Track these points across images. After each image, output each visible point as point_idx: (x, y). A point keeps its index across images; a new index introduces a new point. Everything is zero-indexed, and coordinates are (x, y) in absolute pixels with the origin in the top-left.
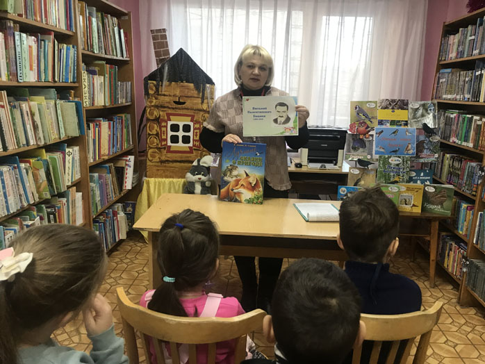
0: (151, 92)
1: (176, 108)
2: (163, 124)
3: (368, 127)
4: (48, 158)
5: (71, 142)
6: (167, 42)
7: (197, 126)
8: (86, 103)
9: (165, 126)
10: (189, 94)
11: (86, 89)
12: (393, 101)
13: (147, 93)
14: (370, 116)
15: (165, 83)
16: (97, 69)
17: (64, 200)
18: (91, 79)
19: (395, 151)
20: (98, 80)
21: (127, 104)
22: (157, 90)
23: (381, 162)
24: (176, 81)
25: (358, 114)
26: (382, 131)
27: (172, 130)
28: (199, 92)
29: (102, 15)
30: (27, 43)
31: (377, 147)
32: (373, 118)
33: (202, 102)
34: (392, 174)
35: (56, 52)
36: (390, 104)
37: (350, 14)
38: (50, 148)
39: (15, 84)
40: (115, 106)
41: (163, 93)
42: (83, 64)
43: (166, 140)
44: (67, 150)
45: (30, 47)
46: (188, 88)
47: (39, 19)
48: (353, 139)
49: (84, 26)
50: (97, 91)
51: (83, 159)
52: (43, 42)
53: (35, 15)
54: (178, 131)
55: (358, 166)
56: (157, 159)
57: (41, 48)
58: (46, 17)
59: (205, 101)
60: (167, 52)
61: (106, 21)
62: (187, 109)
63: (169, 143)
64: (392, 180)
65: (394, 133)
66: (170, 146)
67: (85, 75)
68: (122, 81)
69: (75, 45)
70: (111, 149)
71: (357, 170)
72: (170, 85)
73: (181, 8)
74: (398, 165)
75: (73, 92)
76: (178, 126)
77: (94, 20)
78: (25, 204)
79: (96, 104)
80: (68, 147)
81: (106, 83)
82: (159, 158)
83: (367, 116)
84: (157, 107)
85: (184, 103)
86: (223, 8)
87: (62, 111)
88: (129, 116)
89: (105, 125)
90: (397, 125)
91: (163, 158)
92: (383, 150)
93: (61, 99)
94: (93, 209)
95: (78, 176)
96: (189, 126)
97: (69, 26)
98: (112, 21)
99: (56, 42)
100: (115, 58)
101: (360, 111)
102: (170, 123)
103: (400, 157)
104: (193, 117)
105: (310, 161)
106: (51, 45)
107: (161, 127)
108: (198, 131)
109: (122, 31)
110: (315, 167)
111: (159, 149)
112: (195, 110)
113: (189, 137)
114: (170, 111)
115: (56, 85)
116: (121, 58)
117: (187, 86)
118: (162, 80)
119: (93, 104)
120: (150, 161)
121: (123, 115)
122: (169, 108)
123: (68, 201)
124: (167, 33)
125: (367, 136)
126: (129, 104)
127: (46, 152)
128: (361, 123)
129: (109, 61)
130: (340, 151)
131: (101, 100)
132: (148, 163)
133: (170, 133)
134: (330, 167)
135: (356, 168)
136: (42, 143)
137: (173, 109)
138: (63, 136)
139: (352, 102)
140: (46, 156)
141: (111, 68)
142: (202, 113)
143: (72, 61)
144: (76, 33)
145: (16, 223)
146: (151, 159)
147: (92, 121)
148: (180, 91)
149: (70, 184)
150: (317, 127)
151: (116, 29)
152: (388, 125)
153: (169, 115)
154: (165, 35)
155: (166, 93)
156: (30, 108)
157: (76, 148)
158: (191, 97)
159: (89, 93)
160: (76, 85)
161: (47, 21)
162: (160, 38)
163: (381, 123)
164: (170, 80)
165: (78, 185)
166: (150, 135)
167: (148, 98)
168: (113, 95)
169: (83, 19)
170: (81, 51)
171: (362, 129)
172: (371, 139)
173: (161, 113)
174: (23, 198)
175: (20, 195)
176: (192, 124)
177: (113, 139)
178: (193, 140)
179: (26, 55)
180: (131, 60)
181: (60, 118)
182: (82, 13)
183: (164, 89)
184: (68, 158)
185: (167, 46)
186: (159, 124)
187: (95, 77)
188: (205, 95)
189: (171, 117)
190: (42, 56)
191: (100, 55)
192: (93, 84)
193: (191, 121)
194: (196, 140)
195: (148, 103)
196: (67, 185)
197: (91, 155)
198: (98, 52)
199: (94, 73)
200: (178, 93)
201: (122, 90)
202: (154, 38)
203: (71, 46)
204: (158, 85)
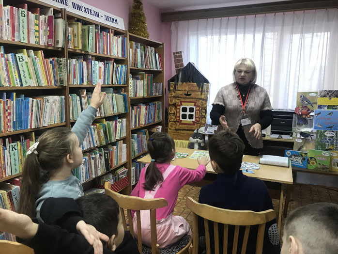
0: (171, 89)
2: (178, 107)
3: (309, 110)
4: (106, 124)
5: (121, 116)
6: (182, 59)
7: (198, 108)
8: (131, 95)
9: (179, 109)
10: (194, 89)
11: (132, 88)
12: (330, 91)
13: (169, 89)
15: (180, 83)
16: (140, 77)
17: (115, 147)
18: (135, 82)
19: (330, 127)
20: (140, 83)
21: (159, 96)
22: (175, 88)
23: (318, 135)
24: (186, 82)
25: (303, 101)
26: (320, 113)
27: (183, 111)
28: (199, 88)
29: (144, 47)
30: (98, 66)
31: (315, 124)
32: (314, 103)
33: (201, 94)
34: (327, 144)
35: (115, 69)
36: (328, 94)
38: (108, 119)
39: (91, 86)
40: (150, 97)
41: (178, 89)
42: (130, 74)
43: (179, 117)
44: (118, 120)
45: (100, 67)
47: (106, 53)
48: (298, 118)
49: (132, 54)
50: (139, 88)
51: (128, 126)
52: (107, 64)
53: (104, 51)
54: (186, 111)
56: (173, 128)
57: (106, 68)
58: (110, 51)
59: (203, 93)
60: (182, 65)
61: (147, 50)
62: (192, 98)
63: (181, 119)
64: (327, 148)
65: (329, 114)
66: (181, 121)
67: (131, 81)
68: (156, 83)
69: (126, 65)
70: (147, 121)
71: (301, 140)
72: (182, 84)
73: (195, 38)
74: (332, 137)
75: (123, 89)
76: (186, 108)
77: (139, 50)
78: (92, 147)
79: (138, 96)
80: (119, 118)
81: (145, 84)
82: (175, 127)
84: (174, 97)
85: (190, 95)
86: (220, 35)
87: (116, 100)
88: (160, 103)
89: (143, 107)
90: (333, 108)
91: (177, 128)
92: (320, 126)
93: (115, 93)
94: (132, 153)
95: (124, 135)
96: (193, 108)
97: (123, 55)
98: (151, 50)
99: (115, 64)
100: (152, 70)
101: (304, 99)
102: (182, 107)
103: (334, 132)
104: (195, 103)
106: (112, 66)
107: (176, 109)
108: (198, 111)
109: (157, 54)
110: (275, 137)
111: (175, 122)
112: (197, 99)
113: (193, 115)
114: (182, 100)
115: (113, 86)
116: (156, 70)
117: (192, 85)
118: (178, 82)
119: (136, 96)
120: (170, 129)
121: (157, 102)
122: (181, 98)
123: (117, 148)
124: (182, 54)
125: (308, 116)
126: (161, 95)
127: (106, 121)
128: (304, 107)
129: (147, 72)
131: (141, 93)
132: (169, 130)
133: (182, 113)
135: (300, 138)
136: (103, 115)
137: (184, 98)
138: (116, 112)
139: (298, 93)
140: (105, 123)
141: (149, 76)
142: (201, 101)
143: (124, 73)
144: (127, 58)
145: (87, 155)
146: (170, 128)
147: (135, 106)
148: (189, 88)
149: (119, 138)
150: (279, 110)
151: (153, 53)
152: (326, 108)
153: (181, 102)
155: (180, 89)
157: (124, 120)
158: (195, 91)
159: (134, 89)
160: (126, 85)
161: (110, 54)
162: (178, 56)
163: (320, 107)
164: (182, 82)
165: (124, 140)
166: (170, 114)
167: (170, 92)
168: (149, 89)
169: (132, 51)
170: (129, 68)
171: (304, 111)
172: (312, 118)
173: (177, 101)
174: (91, 143)
175: (90, 142)
176: (194, 107)
177: (148, 116)
178: (195, 117)
179: (97, 72)
180: (163, 70)
181: (115, 103)
182: (131, 47)
183: (179, 87)
184: (119, 125)
185: (182, 62)
186: (176, 107)
187: (138, 81)
188: (203, 90)
189: (183, 103)
190: (107, 71)
191: (142, 69)
192: (137, 85)
193: (194, 105)
194: (197, 117)
195: (170, 95)
196: (117, 138)
197: (133, 124)
198: (140, 67)
199: (138, 79)
200: (187, 89)
201: (156, 88)
202: (175, 57)
203: (124, 65)
204: (176, 84)
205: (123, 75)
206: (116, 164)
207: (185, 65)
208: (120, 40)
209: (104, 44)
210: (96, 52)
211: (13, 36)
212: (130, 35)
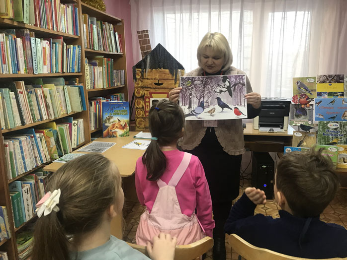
0: (138, 77)
1: (156, 88)
2: (147, 100)
3: (308, 98)
4: (58, 129)
5: (76, 116)
6: (149, 40)
8: (89, 87)
9: (148, 102)
10: (166, 77)
11: (89, 76)
12: (330, 76)
13: (135, 78)
14: (310, 89)
15: (148, 70)
16: (97, 62)
18: (93, 69)
19: (333, 118)
20: (98, 70)
21: (121, 86)
22: (142, 75)
23: (321, 127)
24: (156, 68)
25: (300, 88)
26: (321, 101)
28: (173, 75)
29: (101, 23)
30: (40, 46)
31: (316, 114)
32: (312, 91)
33: (176, 83)
34: (331, 137)
35: (65, 51)
36: (327, 79)
37: (291, 9)
38: (59, 121)
39: (31, 75)
40: (112, 88)
41: (146, 77)
42: (86, 59)
44: (73, 122)
45: (43, 48)
46: (165, 73)
47: (51, 28)
48: (296, 108)
49: (87, 31)
50: (97, 78)
51: (86, 127)
52: (54, 44)
53: (48, 24)
55: (301, 130)
56: (142, 126)
57: (53, 49)
58: (57, 26)
59: (178, 82)
60: (149, 47)
61: (104, 27)
62: (164, 88)
64: (331, 141)
65: (331, 102)
67: (87, 67)
68: (117, 70)
69: (80, 45)
71: (300, 133)
72: (151, 71)
73: (161, 15)
74: (336, 129)
75: (78, 79)
77: (95, 27)
78: (40, 164)
79: (96, 87)
80: (74, 119)
81: (104, 72)
82: (145, 125)
83: (307, 90)
84: (142, 87)
85: (162, 84)
86: (191, 13)
87: (69, 94)
88: (123, 95)
90: (334, 96)
92: (322, 117)
93: (67, 85)
95: (82, 140)
97: (75, 32)
98: (109, 27)
99: (65, 44)
100: (111, 53)
101: (301, 85)
102: (152, 99)
103: (337, 123)
105: (261, 125)
106: (61, 46)
107: (145, 102)
109: (116, 33)
110: (265, 131)
111: (144, 118)
112: (170, 89)
114: (152, 91)
115: (64, 75)
116: (116, 53)
117: (164, 72)
118: (145, 68)
119: (94, 88)
120: (138, 127)
121: (119, 95)
122: (151, 88)
124: (149, 33)
126: (123, 86)
127: (56, 124)
128: (302, 95)
129: (106, 56)
130: (286, 118)
131: (101, 84)
134: (277, 131)
135: (299, 131)
136: (53, 118)
137: (154, 88)
138: (70, 112)
139: (294, 79)
140: (56, 127)
141: (108, 60)
143: (78, 57)
144: (81, 37)
145: (32, 178)
146: (138, 126)
147: (93, 100)
148: (160, 75)
149: (75, 147)
150: (266, 99)
151: (112, 31)
152: (326, 96)
154: (148, 35)
155: (148, 77)
156: (43, 93)
157: (81, 120)
158: (167, 79)
159: (91, 79)
160: (81, 74)
161: (57, 29)
162: (144, 37)
163: (319, 94)
164: (151, 68)
166: (137, 108)
167: (136, 81)
168: (110, 80)
169: (86, 27)
170: (84, 50)
171: (303, 100)
172: (311, 108)
173: (146, 92)
174: (38, 159)
175: (36, 157)
179: (40, 54)
180: (124, 54)
181: (68, 99)
182: (85, 22)
183: (147, 75)
184: (74, 128)
185: (149, 43)
186: (144, 100)
187: (96, 68)
188: (178, 77)
189: (153, 95)
190: (54, 54)
191: (100, 52)
192: (94, 73)
193: (167, 97)
195: (136, 85)
196: (73, 147)
197: (93, 125)
198: (98, 49)
199: (95, 65)
200: (157, 77)
201: (117, 77)
202: (140, 37)
203: (77, 46)
204: (143, 71)
205: (76, 59)
207: (153, 47)
208: (69, 10)
209: (46, 14)
210: (36, 25)
212: (82, 6)
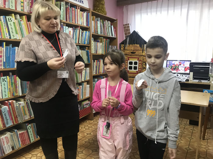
0: (122, 49)
1: (131, 55)
6: (129, 29)
7: (140, 62)
8: (93, 52)
9: (127, 63)
10: (137, 49)
11: (93, 47)
15: (127, 45)
16: (100, 40)
17: (81, 86)
20: (100, 45)
22: (124, 48)
24: (132, 44)
27: (130, 64)
28: (141, 48)
29: (103, 20)
30: (68, 30)
33: (143, 52)
35: (81, 33)
41: (127, 49)
42: (93, 38)
43: (127, 68)
45: (70, 31)
46: (137, 47)
47: (74, 22)
49: (94, 24)
50: (99, 48)
51: (91, 72)
52: (75, 30)
53: (73, 21)
54: (132, 64)
57: (74, 32)
58: (77, 21)
59: (144, 52)
61: (104, 23)
62: (136, 55)
63: (128, 70)
66: (129, 71)
67: (92, 42)
68: (112, 45)
69: (89, 31)
72: (129, 46)
75: (87, 48)
76: (132, 62)
77: (99, 22)
81: (103, 46)
85: (135, 53)
87: (82, 54)
93: (81, 50)
95: (88, 79)
96: (137, 62)
97: (87, 24)
99: (81, 30)
100: (108, 36)
102: (129, 61)
104: (138, 58)
105: (194, 78)
106: (78, 31)
108: (140, 64)
109: (112, 26)
110: (196, 81)
112: (140, 55)
113: (137, 67)
114: (129, 56)
115: (80, 44)
116: (112, 37)
117: (136, 46)
118: (126, 44)
119: (97, 53)
122: (129, 55)
123: (83, 87)
124: (130, 25)
129: (104, 37)
131: (100, 52)
133: (129, 65)
137: (130, 55)
141: (106, 40)
142: (142, 57)
144: (90, 27)
147: (96, 59)
148: (134, 48)
149: (84, 80)
151: (110, 25)
153: (128, 58)
155: (128, 49)
157: (88, 69)
158: (138, 50)
159: (95, 49)
160: (89, 45)
161: (77, 23)
162: (126, 27)
164: (129, 44)
165: (88, 82)
168: (106, 48)
169: (94, 22)
170: (92, 33)
176: (138, 61)
178: (138, 68)
180: (117, 38)
182: (93, 20)
183: (127, 48)
184: (84, 71)
185: (130, 30)
187: (98, 43)
188: (144, 49)
189: (129, 59)
190: (75, 34)
191: (101, 35)
192: (97, 45)
193: (138, 60)
194: (139, 68)
196: (82, 80)
197: (95, 72)
198: (100, 34)
200: (132, 49)
202: (124, 28)
203: (87, 31)
204: (125, 46)
205: (87, 38)
206: (81, 98)
207: (131, 32)
208: (85, 14)
209: (72, 16)
210: (67, 20)
211: (5, 4)
212: (92, 12)
